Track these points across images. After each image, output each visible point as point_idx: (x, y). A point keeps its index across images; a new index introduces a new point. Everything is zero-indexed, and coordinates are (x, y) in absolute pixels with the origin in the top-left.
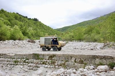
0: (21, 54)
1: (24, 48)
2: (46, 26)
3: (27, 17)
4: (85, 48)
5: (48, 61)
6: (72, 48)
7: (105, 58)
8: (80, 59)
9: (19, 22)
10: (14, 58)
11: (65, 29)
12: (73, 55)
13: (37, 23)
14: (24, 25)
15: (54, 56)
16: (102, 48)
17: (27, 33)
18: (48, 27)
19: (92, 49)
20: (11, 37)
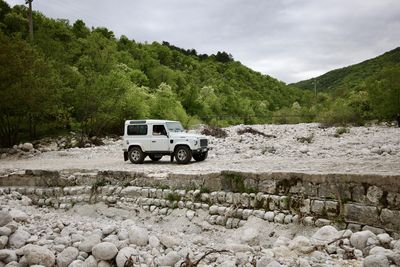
0: (187, 173)
2: (259, 74)
3: (194, 52)
5: (276, 197)
6: (366, 151)
9: (172, 71)
10: (167, 187)
11: (331, 80)
12: (371, 177)
13: (227, 67)
14: (188, 80)
15: (296, 179)
17: (200, 107)
18: (268, 77)
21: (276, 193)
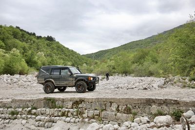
0: (24, 99)
1: (29, 88)
2: (68, 49)
3: (34, 34)
4: (135, 86)
5: (72, 110)
6: (113, 87)
7: (166, 102)
8: (126, 106)
9: (21, 42)
10: (11, 107)
11: (100, 55)
12: (113, 99)
13: (52, 44)
14: (30, 48)
15: (82, 101)
16: (161, 87)
17: (35, 63)
18: (72, 51)
19: (145, 89)
20: (5, 69)
21: (72, 108)
